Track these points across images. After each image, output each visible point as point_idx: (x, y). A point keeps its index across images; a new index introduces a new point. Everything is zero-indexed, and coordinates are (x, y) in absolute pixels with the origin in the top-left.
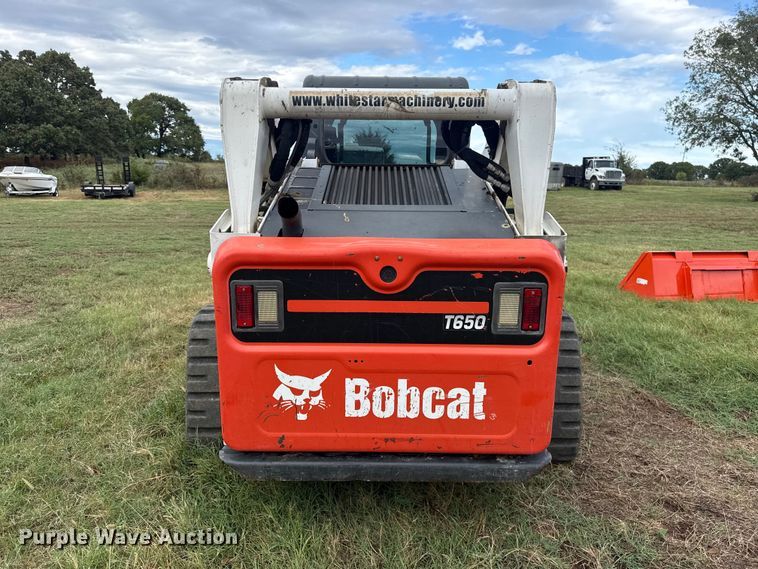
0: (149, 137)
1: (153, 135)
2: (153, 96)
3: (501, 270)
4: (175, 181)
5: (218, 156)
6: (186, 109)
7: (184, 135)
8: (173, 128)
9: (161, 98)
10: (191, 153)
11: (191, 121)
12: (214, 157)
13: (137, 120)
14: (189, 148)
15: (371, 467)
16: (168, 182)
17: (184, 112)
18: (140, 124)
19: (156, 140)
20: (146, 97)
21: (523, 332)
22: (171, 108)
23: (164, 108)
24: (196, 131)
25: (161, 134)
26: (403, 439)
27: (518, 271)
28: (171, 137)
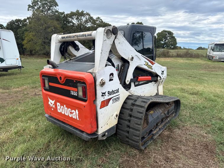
0: (161, 43)
1: (162, 42)
2: (164, 31)
3: (78, 80)
4: (161, 55)
5: (184, 47)
6: (173, 34)
7: (171, 41)
8: (168, 40)
9: (166, 31)
10: (173, 47)
11: (174, 37)
12: (182, 48)
13: (158, 38)
14: (172, 45)
15: (62, 125)
16: (159, 56)
17: (172, 35)
18: (159, 39)
19: (163, 43)
20: (162, 32)
21: (83, 98)
22: (169, 34)
23: (166, 34)
24: (175, 40)
25: (165, 42)
26: (66, 120)
27: (81, 81)
28: (167, 42)
